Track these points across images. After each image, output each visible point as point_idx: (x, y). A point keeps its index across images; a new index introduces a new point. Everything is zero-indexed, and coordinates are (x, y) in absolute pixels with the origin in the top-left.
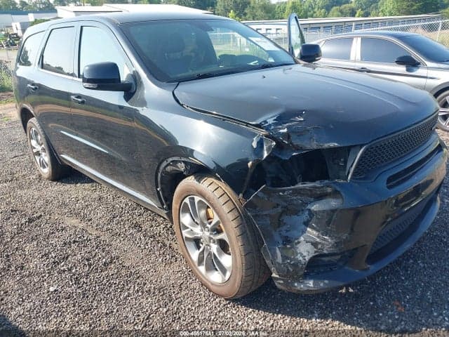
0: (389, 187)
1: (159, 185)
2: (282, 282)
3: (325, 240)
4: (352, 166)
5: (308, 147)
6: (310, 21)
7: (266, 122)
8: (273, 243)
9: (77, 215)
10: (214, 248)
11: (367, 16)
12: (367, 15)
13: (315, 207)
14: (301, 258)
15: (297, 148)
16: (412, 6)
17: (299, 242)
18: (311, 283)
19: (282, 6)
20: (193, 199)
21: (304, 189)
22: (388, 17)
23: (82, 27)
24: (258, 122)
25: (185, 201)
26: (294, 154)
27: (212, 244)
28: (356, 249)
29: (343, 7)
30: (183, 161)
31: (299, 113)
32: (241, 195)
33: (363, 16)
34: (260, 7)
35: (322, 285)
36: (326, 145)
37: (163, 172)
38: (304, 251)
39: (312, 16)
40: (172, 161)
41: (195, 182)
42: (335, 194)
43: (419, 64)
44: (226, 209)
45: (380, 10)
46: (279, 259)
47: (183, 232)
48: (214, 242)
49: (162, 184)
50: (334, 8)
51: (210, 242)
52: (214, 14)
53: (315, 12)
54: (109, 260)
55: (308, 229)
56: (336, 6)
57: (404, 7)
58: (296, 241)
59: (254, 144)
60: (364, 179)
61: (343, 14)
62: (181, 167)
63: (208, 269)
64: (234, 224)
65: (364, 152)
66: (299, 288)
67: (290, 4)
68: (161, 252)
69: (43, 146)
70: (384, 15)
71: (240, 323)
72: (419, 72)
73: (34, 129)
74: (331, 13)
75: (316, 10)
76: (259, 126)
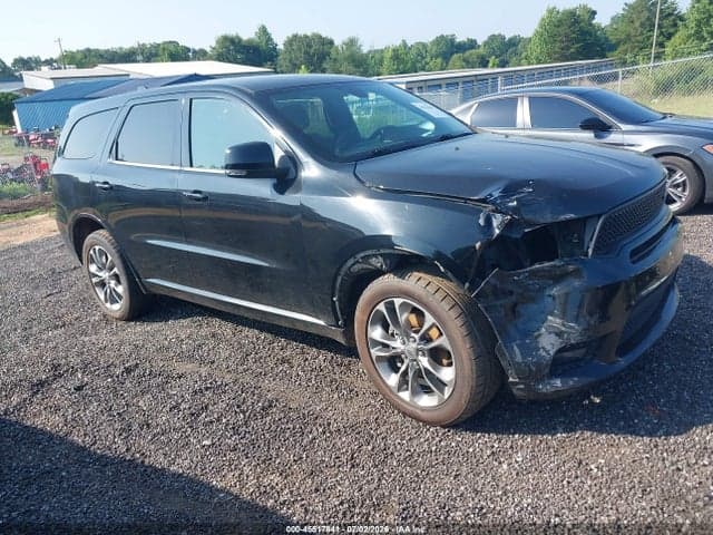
0: (634, 262)
1: (337, 293)
2: (522, 386)
3: (571, 327)
4: (591, 240)
5: (542, 221)
6: (422, 76)
7: (491, 195)
8: (508, 340)
9: (191, 357)
10: (424, 362)
11: (503, 67)
12: (503, 64)
13: (555, 291)
14: (544, 354)
15: (529, 224)
16: (568, 48)
17: (540, 335)
18: (558, 383)
19: (377, 56)
20: (393, 303)
21: (543, 270)
22: (535, 66)
23: (191, 100)
24: (481, 196)
25: (378, 307)
26: (526, 230)
27: (420, 358)
28: (605, 336)
29: (468, 53)
30: (381, 255)
31: (526, 183)
32: (467, 285)
33: (499, 66)
34: (345, 59)
35: (571, 383)
36: (562, 218)
37: (346, 274)
38: (548, 344)
39: (423, 69)
40: (362, 258)
41: (396, 279)
42: (577, 274)
43: (610, 127)
44: (445, 306)
45: (523, 55)
46: (519, 358)
47: (372, 351)
48: (424, 355)
49: (340, 291)
50: (455, 56)
51: (417, 355)
52: (276, 72)
53: (427, 63)
54: (267, 403)
55: (550, 318)
56: (457, 52)
57: (557, 49)
58: (536, 334)
59: (481, 222)
60: (607, 253)
61: (469, 64)
62: (377, 262)
63: (414, 393)
64: (459, 322)
65: (604, 224)
66: (544, 391)
67: (390, 53)
68: (334, 387)
69: (115, 270)
70: (529, 64)
71: (471, 450)
72: (613, 137)
73: (97, 248)
74: (451, 63)
75: (428, 60)
76: (484, 201)
